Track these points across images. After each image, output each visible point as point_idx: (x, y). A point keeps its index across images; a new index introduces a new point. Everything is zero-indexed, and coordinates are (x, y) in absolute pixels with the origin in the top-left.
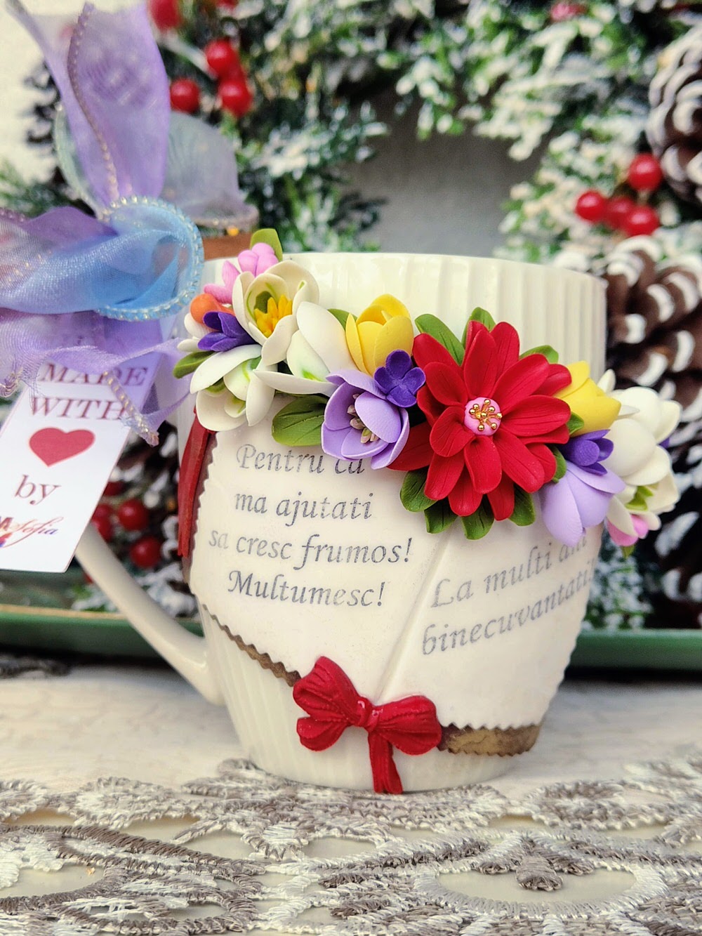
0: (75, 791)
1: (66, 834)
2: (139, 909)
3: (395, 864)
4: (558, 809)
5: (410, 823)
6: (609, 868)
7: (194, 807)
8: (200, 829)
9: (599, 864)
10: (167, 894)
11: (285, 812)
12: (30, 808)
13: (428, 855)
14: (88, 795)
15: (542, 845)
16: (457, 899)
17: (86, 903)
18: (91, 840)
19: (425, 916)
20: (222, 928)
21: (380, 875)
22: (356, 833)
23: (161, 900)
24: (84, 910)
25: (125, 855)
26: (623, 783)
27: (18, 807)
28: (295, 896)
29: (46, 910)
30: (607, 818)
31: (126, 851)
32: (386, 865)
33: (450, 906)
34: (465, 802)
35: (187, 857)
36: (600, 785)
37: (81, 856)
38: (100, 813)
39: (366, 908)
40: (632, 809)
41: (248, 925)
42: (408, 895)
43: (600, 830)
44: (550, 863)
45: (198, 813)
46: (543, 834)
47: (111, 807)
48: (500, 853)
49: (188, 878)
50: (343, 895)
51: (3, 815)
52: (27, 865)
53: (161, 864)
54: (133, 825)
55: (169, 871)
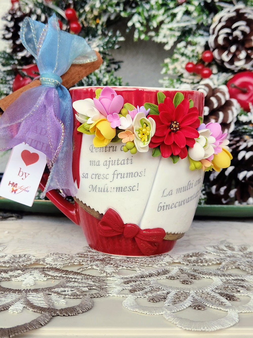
0: (44, 257)
1: (44, 270)
2: (75, 291)
3: (144, 277)
4: (188, 260)
5: (146, 265)
6: (206, 278)
7: (81, 261)
8: (85, 268)
9: (202, 276)
10: (81, 287)
11: (108, 262)
12: (31, 263)
13: (153, 274)
14: (48, 258)
15: (185, 271)
16: (165, 286)
17: (59, 290)
18: (52, 271)
19: (156, 292)
20: (99, 296)
21: (141, 280)
22: (131, 268)
24: (58, 292)
25: (64, 276)
27: (28, 262)
28: (118, 286)
29: (47, 292)
30: (203, 263)
31: (64, 274)
32: (141, 277)
33: (162, 289)
35: (83, 276)
36: (200, 253)
37: (52, 276)
38: (53, 264)
39: (139, 290)
40: (210, 260)
41: (107, 295)
42: (150, 286)
43: (201, 266)
44: (189, 276)
45: (83, 263)
46: (185, 268)
47: (56, 262)
48: (174, 273)
49: (85, 282)
50: (131, 286)
51: (24, 265)
52: (36, 279)
53: (76, 278)
54: (64, 267)
55: (79, 280)
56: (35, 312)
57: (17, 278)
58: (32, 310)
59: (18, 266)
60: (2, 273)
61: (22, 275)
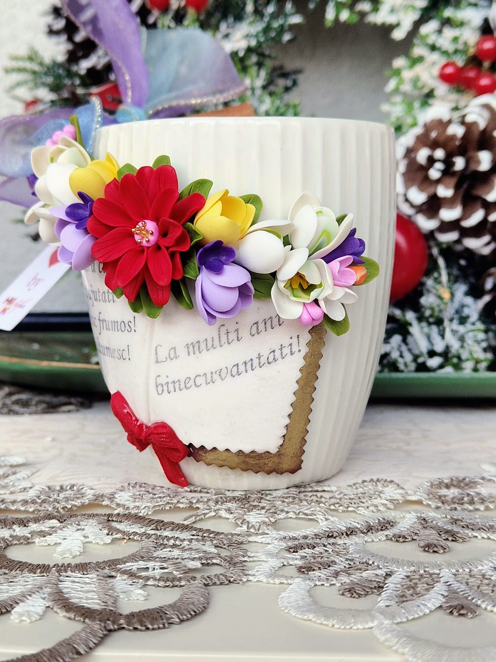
0: (113, 491)
1: (110, 518)
2: (169, 569)
3: (334, 536)
4: (440, 497)
5: (341, 508)
6: (479, 537)
7: (194, 501)
8: (200, 515)
9: (472, 535)
10: (186, 558)
11: (255, 503)
12: (84, 503)
13: (356, 530)
14: (122, 493)
15: (432, 522)
16: (381, 559)
17: (133, 566)
18: (128, 523)
19: (360, 571)
20: (226, 581)
21: (326, 544)
22: (306, 514)
23: (183, 562)
24: (132, 571)
25: (153, 532)
26: (483, 478)
27: (76, 502)
28: (271, 558)
29: (107, 571)
30: (474, 503)
31: (152, 529)
32: (329, 537)
33: (376, 564)
34: (377, 493)
35: (194, 532)
36: (467, 480)
37: (124, 533)
38: (132, 505)
39: (321, 567)
40: (491, 496)
41: (243, 579)
42: (347, 557)
43: (470, 511)
44: (439, 534)
45: (197, 505)
46: (431, 514)
47: (138, 502)
48: (405, 528)
49: (198, 547)
50: (303, 557)
51: (66, 507)
52: (88, 540)
53: (177, 538)
54: (155, 512)
55: (184, 542)
56: (70, 618)
57: (45, 538)
58: (65, 614)
59: (54, 511)
60: (15, 527)
61: (59, 531)
